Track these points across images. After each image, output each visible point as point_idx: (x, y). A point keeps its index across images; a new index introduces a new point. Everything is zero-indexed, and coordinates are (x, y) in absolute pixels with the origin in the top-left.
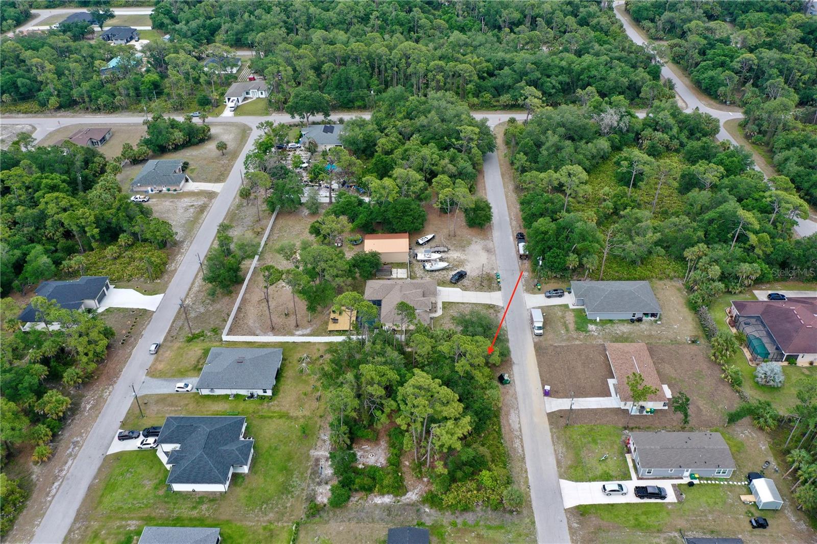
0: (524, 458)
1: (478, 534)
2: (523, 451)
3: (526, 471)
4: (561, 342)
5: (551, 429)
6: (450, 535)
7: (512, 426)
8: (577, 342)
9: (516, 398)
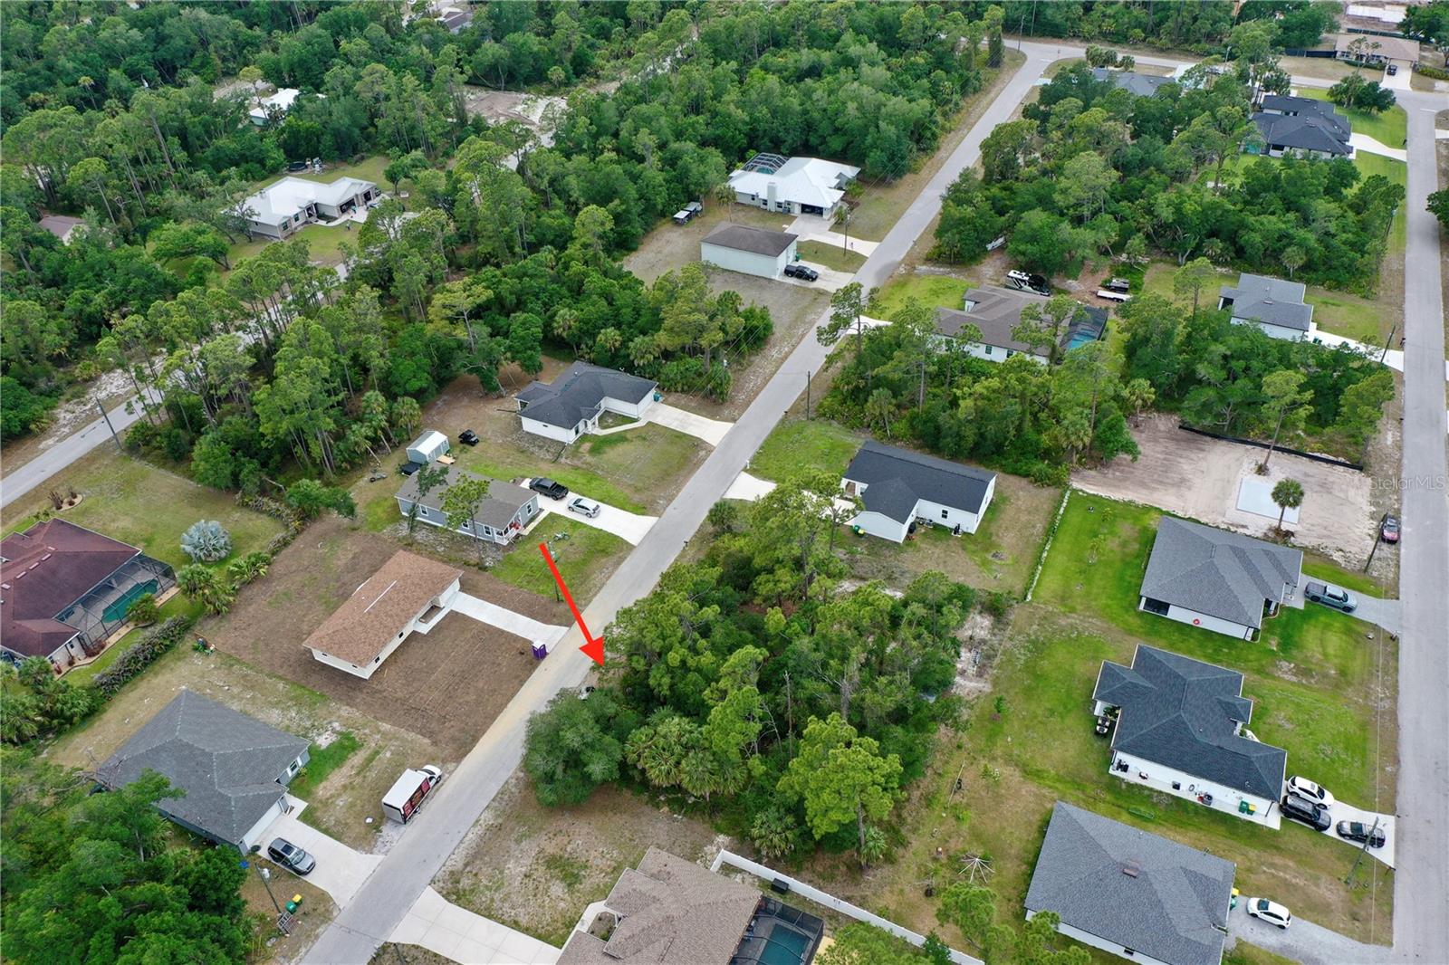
5: (586, 605)
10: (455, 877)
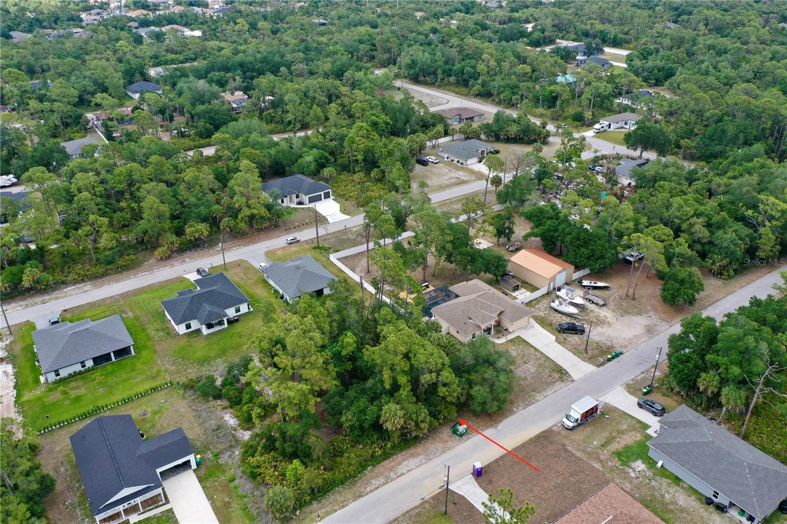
0: (360, 496)
1: (229, 503)
2: (371, 491)
3: (343, 507)
4: (579, 450)
6: (216, 481)
7: (400, 467)
8: (597, 465)
9: (444, 452)
10: (561, 379)
